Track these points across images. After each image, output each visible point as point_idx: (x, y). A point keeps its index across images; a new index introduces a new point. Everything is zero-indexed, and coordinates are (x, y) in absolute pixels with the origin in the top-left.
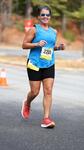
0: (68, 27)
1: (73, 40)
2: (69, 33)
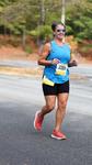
0: (27, 42)
1: (31, 53)
2: (28, 48)
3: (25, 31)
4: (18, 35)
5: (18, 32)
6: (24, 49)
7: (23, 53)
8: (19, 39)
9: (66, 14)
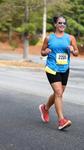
0: (13, 38)
1: (16, 47)
2: (14, 42)
3: (11, 28)
4: (5, 32)
5: (5, 29)
6: (11, 44)
7: (10, 47)
8: (6, 35)
9: (48, 13)
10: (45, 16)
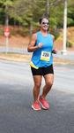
10: (66, 10)
